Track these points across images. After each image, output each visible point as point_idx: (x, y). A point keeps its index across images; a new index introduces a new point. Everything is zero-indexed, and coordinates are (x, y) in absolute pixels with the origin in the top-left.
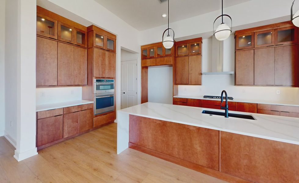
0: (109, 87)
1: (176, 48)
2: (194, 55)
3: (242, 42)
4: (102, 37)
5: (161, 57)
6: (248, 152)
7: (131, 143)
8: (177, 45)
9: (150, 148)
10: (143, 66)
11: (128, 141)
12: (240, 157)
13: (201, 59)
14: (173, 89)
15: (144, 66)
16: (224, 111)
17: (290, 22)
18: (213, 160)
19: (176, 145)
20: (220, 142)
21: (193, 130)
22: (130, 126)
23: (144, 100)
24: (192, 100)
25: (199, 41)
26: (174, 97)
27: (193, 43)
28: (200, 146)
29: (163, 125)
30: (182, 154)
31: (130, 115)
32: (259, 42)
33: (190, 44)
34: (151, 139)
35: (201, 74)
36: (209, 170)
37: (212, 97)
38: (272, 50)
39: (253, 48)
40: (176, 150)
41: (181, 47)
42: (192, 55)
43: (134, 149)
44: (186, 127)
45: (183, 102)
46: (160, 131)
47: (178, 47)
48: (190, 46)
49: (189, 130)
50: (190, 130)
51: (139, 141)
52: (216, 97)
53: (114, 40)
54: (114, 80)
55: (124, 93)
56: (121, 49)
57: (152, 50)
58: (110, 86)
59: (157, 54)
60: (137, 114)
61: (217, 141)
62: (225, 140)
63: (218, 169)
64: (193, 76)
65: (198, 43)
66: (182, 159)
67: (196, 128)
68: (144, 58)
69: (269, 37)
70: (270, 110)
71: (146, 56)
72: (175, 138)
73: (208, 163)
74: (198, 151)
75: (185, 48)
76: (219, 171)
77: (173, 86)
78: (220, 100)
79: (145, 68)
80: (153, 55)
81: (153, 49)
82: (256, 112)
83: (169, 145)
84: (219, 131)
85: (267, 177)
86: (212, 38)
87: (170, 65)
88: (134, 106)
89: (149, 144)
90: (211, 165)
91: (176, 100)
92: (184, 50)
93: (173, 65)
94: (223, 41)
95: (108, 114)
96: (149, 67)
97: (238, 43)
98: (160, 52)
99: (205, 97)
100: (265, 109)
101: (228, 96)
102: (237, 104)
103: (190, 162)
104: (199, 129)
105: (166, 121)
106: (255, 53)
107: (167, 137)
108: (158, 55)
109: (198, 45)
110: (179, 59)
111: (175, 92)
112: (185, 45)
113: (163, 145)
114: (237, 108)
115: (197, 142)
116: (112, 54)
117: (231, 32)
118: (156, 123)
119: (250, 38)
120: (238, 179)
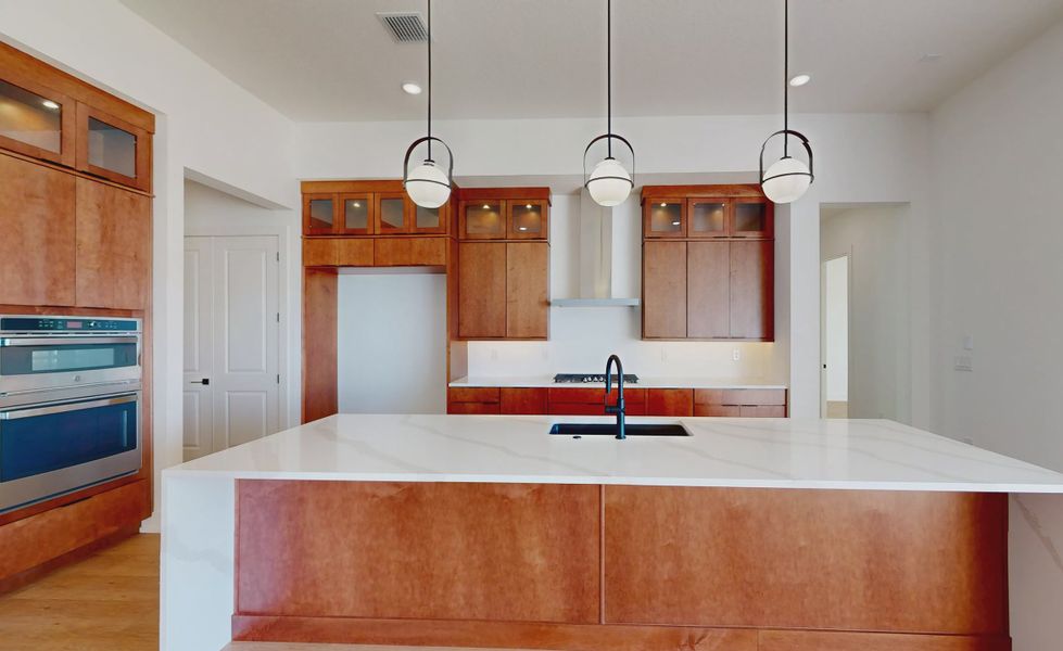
0: (108, 355)
1: (461, 209)
2: (526, 240)
3: (659, 217)
4: (50, 105)
5: (399, 234)
6: (674, 537)
7: (247, 614)
8: (464, 199)
9: (345, 613)
10: (312, 263)
11: (231, 610)
12: (656, 557)
13: (546, 255)
14: (448, 358)
15: (320, 262)
16: (612, 420)
17: (758, 188)
18: (583, 590)
19: (461, 567)
20: (603, 521)
21: (522, 499)
22: (238, 535)
23: (319, 404)
24: (519, 391)
25: (539, 197)
26: (450, 385)
27: (519, 203)
28: (543, 553)
29: (408, 502)
30: (482, 598)
31: (242, 485)
32: (697, 223)
33: (511, 203)
34: (352, 572)
35: (548, 304)
36: (572, 630)
37: (581, 378)
38: (724, 246)
39: (684, 236)
40: (460, 588)
41: (479, 207)
42: (517, 240)
43: (262, 640)
44: (497, 491)
45: (485, 403)
46: (392, 529)
47: (466, 207)
48: (510, 209)
49: (506, 501)
50: (511, 501)
51: (289, 593)
52: (593, 376)
53: (141, 133)
54: (139, 321)
55: (206, 382)
56: (188, 182)
57: (357, 205)
58: (111, 351)
59: (378, 224)
60: (279, 470)
61: (595, 520)
62: (617, 511)
63: (596, 620)
64: (521, 311)
65: (536, 202)
66: (481, 620)
67: (530, 490)
68: (315, 230)
69: (718, 214)
70: (720, 402)
71: (330, 226)
72: (458, 542)
73: (568, 607)
74: (537, 571)
75: (493, 215)
76: (600, 621)
77: (448, 347)
78: (603, 385)
79: (320, 272)
80: (363, 225)
81: (363, 201)
82: (692, 412)
83: (432, 576)
84: (600, 486)
85: (715, 600)
86: (580, 194)
87: (438, 270)
88: (264, 440)
89: (345, 595)
90: (578, 611)
91: (460, 397)
92: (488, 220)
93: (448, 268)
94: (610, 209)
95: (95, 499)
96: (341, 270)
97: (650, 220)
98: (392, 217)
99: (559, 378)
100: (710, 402)
101: (625, 371)
102: (647, 395)
103: (510, 621)
104: (540, 490)
105: (416, 483)
106: (690, 250)
107: (422, 545)
108: (384, 225)
109: (537, 209)
110: (470, 251)
111: (454, 365)
112: (494, 203)
113: (407, 584)
114: (647, 405)
115: (535, 539)
116: (123, 196)
117: (633, 186)
118: (374, 496)
119: (676, 210)
120: (649, 631)
